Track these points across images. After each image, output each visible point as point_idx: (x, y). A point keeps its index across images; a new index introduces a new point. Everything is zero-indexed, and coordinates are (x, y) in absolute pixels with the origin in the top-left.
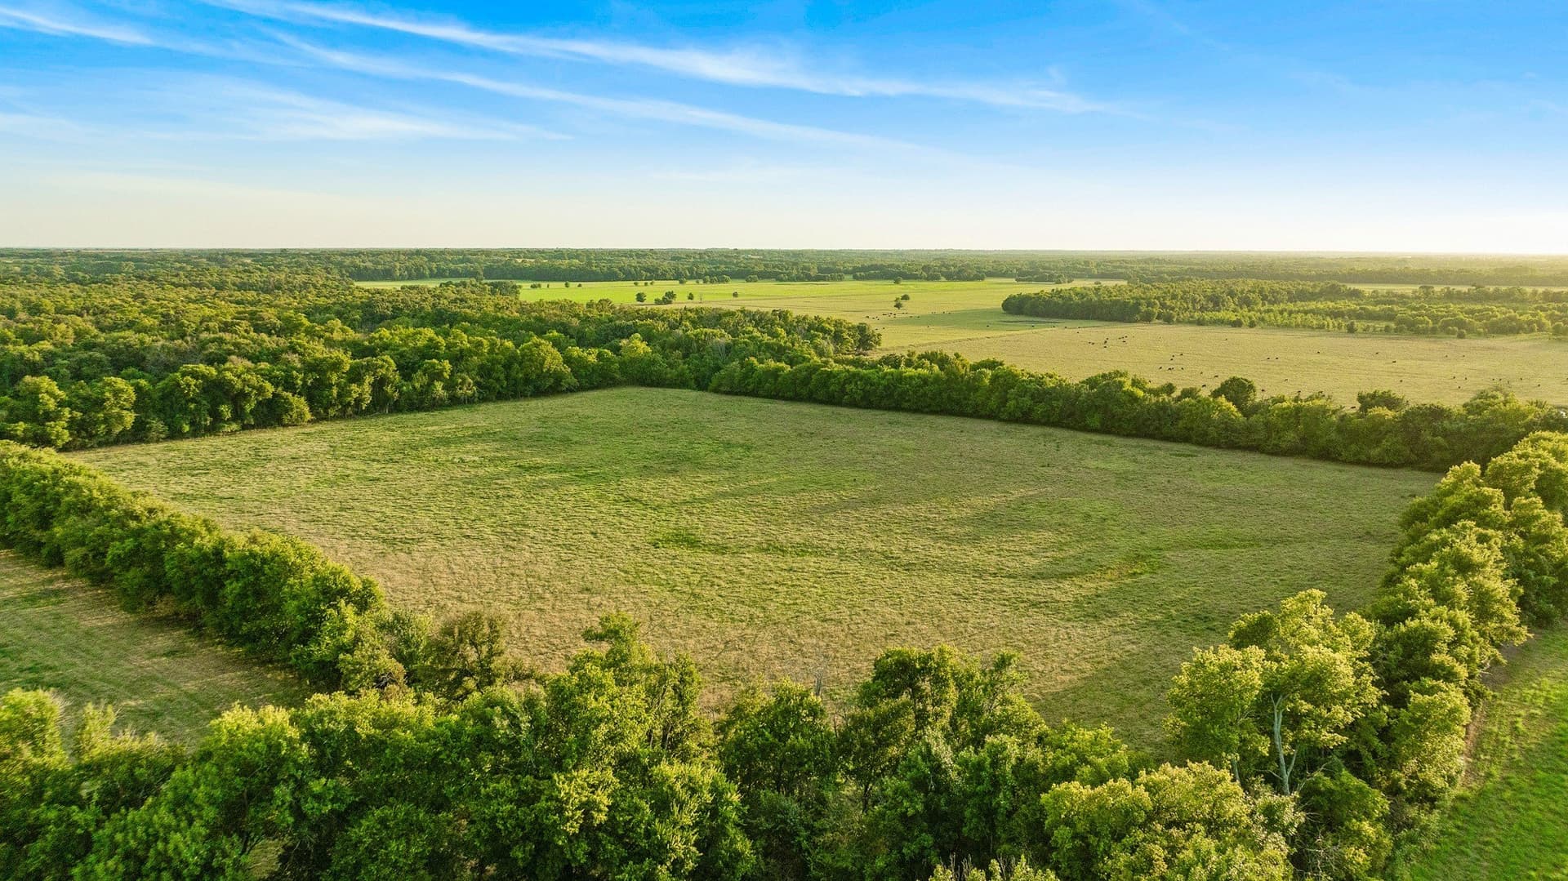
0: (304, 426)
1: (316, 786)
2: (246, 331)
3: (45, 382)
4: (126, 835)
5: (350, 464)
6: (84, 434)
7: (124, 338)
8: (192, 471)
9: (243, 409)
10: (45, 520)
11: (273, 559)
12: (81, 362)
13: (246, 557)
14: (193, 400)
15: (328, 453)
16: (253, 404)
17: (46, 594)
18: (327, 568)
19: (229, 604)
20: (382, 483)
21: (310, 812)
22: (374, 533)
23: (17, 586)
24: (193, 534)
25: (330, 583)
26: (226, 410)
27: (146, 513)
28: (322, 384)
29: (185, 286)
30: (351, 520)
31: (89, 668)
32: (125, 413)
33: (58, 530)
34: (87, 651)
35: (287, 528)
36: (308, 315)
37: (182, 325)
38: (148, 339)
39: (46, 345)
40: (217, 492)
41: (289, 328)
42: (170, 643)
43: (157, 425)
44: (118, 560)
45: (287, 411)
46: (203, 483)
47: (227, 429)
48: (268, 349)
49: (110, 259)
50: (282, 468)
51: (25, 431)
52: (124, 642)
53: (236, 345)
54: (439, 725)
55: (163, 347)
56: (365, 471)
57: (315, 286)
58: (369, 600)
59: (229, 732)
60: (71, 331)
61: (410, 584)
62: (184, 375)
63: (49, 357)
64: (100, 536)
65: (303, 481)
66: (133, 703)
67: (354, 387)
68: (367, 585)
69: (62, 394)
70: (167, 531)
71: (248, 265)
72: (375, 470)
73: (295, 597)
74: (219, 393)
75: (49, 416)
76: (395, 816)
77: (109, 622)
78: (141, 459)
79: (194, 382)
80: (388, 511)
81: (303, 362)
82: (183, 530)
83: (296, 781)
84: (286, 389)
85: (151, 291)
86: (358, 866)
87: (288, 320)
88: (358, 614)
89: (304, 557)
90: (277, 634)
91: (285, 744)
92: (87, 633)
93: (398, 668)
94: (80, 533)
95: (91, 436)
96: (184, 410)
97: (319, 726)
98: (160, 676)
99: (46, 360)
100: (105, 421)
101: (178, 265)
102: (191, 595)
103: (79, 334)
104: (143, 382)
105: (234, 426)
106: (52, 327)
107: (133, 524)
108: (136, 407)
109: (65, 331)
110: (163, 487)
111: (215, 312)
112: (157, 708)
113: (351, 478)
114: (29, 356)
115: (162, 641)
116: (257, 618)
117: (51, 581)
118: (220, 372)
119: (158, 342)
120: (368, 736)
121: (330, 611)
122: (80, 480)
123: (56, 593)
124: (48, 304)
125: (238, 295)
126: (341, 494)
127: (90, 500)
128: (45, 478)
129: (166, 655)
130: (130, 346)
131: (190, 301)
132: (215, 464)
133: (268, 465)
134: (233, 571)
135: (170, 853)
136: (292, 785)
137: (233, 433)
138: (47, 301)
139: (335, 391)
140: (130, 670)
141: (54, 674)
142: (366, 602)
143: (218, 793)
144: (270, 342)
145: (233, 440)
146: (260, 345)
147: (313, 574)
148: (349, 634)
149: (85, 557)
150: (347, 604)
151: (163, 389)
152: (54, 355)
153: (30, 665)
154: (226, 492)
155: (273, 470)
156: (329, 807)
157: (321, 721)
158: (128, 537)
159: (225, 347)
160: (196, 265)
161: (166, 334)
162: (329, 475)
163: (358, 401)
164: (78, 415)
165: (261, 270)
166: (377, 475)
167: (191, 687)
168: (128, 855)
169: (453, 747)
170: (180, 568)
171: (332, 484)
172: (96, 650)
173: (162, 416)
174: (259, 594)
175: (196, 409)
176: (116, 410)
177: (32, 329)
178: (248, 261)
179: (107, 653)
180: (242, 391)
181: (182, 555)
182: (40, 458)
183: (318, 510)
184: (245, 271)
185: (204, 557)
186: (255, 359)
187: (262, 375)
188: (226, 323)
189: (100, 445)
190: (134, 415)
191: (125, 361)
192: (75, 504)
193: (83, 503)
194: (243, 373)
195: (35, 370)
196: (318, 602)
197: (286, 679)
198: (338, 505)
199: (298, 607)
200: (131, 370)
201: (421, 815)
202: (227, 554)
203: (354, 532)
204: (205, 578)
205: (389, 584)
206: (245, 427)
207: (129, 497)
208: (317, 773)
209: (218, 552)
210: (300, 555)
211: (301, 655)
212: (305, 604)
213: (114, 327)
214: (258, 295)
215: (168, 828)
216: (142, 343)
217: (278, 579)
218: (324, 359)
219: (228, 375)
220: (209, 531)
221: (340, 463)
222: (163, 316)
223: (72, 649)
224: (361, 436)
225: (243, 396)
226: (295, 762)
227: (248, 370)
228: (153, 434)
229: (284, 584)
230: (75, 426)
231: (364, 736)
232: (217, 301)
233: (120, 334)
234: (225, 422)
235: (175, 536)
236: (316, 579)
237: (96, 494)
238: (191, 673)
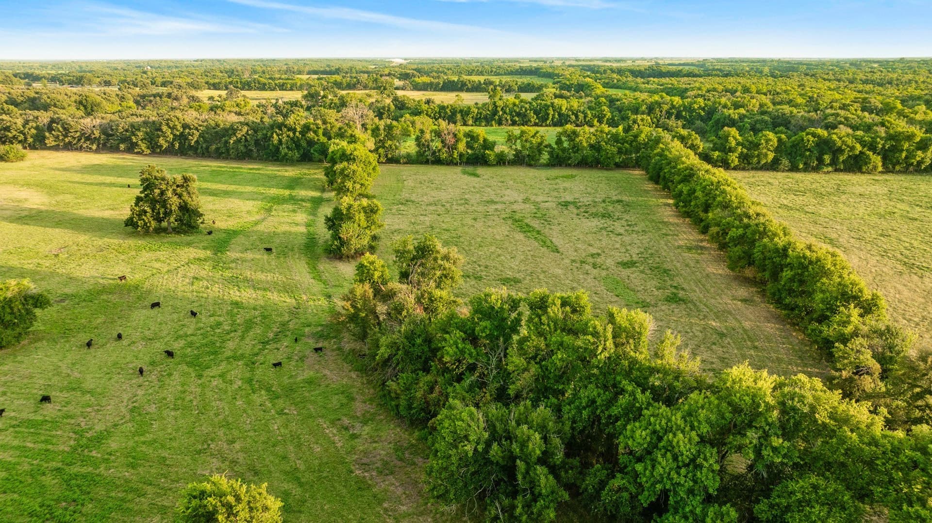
0: (875, 175)
1: (777, 442)
2: (856, 110)
3: (733, 131)
4: (656, 420)
5: (898, 206)
6: (745, 161)
7: (783, 109)
8: (796, 192)
9: (838, 159)
10: (707, 208)
11: (817, 262)
12: (756, 122)
13: (800, 257)
14: (809, 150)
15: (886, 195)
16: (845, 157)
17: (698, 247)
18: (849, 279)
19: (783, 283)
20: (918, 222)
21: (766, 457)
22: (899, 256)
23: (686, 239)
24: (775, 235)
25: (848, 290)
26: (827, 158)
27: (755, 216)
28: (896, 149)
29: (829, 80)
30: (886, 244)
31: (701, 296)
32: (769, 152)
33: (710, 215)
34: (704, 286)
35: (841, 240)
36: (903, 102)
37: (819, 104)
38: (795, 111)
39: (742, 111)
40: (806, 208)
41: (887, 109)
42: (746, 294)
43: (785, 162)
44: (732, 239)
45: (866, 164)
46: (799, 200)
47: (825, 170)
48: (866, 123)
49: (795, 64)
50: (851, 200)
51: (718, 156)
52: (723, 286)
53: (846, 119)
54: (885, 437)
55: (802, 116)
56: (908, 212)
57: (916, 82)
58: (873, 308)
59: (733, 380)
60: (758, 103)
61: (913, 300)
62: (807, 134)
63: (742, 117)
64: (728, 223)
65: (861, 211)
66: (714, 324)
67: (919, 153)
68: (875, 297)
69: (740, 139)
70: (762, 229)
71: (875, 68)
72: (916, 212)
73: (823, 292)
74: (826, 148)
75: (731, 150)
76: (825, 489)
77: (720, 272)
78: (771, 181)
79: (812, 139)
80: (916, 244)
81: (886, 132)
82: (770, 231)
83: (764, 431)
84: (869, 149)
85: (809, 82)
86: (788, 508)
87: (887, 104)
88: (861, 316)
89: (838, 267)
90: (806, 310)
91: (763, 405)
92: (707, 275)
93: (876, 367)
94: (719, 219)
95: (749, 163)
96: (802, 155)
97: (790, 402)
98: (733, 312)
99: (740, 119)
100: (758, 156)
101: (831, 67)
102: (764, 270)
103: (761, 106)
104: (783, 136)
105: (830, 169)
106: (749, 101)
107: (746, 220)
108: (776, 150)
109: (754, 104)
110: (776, 199)
111: (841, 97)
112: (725, 331)
113: (896, 215)
114: (733, 116)
115: (743, 292)
116: (796, 296)
117: (702, 241)
118: (829, 135)
119: (800, 113)
120: (823, 422)
121: (842, 309)
122: (728, 189)
123: (702, 248)
124: (754, 89)
125: (861, 87)
126: (884, 224)
127: (729, 201)
128: (712, 184)
129: (741, 301)
130: (784, 114)
131: (830, 89)
132: (810, 190)
133: (843, 197)
134: (790, 264)
135: (674, 444)
136: (760, 433)
137: (828, 172)
138: (753, 86)
139: (904, 155)
140: (719, 303)
141: (684, 293)
142: (871, 309)
143: (713, 417)
144: (868, 118)
145: (827, 177)
146: (861, 120)
147: (839, 280)
148: (849, 329)
149: (718, 233)
150: (855, 307)
151: (794, 141)
152: (745, 116)
153: (675, 285)
154: (811, 209)
155: (844, 200)
156: (780, 460)
157: (793, 399)
158: (741, 227)
159: (839, 119)
160: (842, 68)
161: (806, 109)
162: (882, 210)
163: (920, 163)
164: (745, 151)
165: (881, 72)
166: (916, 216)
167: (747, 325)
168: (654, 432)
169: (890, 459)
170: (763, 253)
171: (881, 216)
172: (708, 286)
173: (789, 157)
174: (802, 282)
175: (810, 155)
176: (765, 151)
177: (739, 101)
178: (876, 65)
179: (712, 290)
180: (840, 148)
181: (765, 246)
182: (714, 173)
183: (865, 232)
184: (871, 72)
185: (777, 250)
186: (855, 128)
187: (856, 139)
188: (844, 105)
189: (752, 169)
190: (774, 154)
191: (779, 123)
192: (722, 202)
193: (726, 202)
194: (844, 136)
195: (732, 123)
196: (836, 299)
197: (803, 340)
198: (880, 232)
199: (823, 298)
200: (781, 128)
201: (846, 498)
202: (790, 252)
203: (884, 254)
204: (773, 263)
205: (897, 296)
206: (836, 170)
207: (750, 204)
208: (780, 433)
209: (785, 249)
210: (835, 265)
211: (815, 330)
212: (827, 298)
213: (780, 103)
214: (874, 87)
215: (678, 428)
216: (791, 112)
217: (816, 277)
218: (903, 133)
219: (834, 137)
220: (785, 235)
221: (892, 203)
222: (810, 98)
223: (698, 282)
224: (914, 187)
225: (840, 151)
226: (766, 420)
227: (848, 135)
228: (781, 167)
229: (818, 281)
230: (744, 158)
231: (820, 422)
232: (846, 90)
233: (781, 107)
234: (825, 165)
235: (764, 233)
236: (840, 284)
237: (733, 198)
238: (751, 316)
